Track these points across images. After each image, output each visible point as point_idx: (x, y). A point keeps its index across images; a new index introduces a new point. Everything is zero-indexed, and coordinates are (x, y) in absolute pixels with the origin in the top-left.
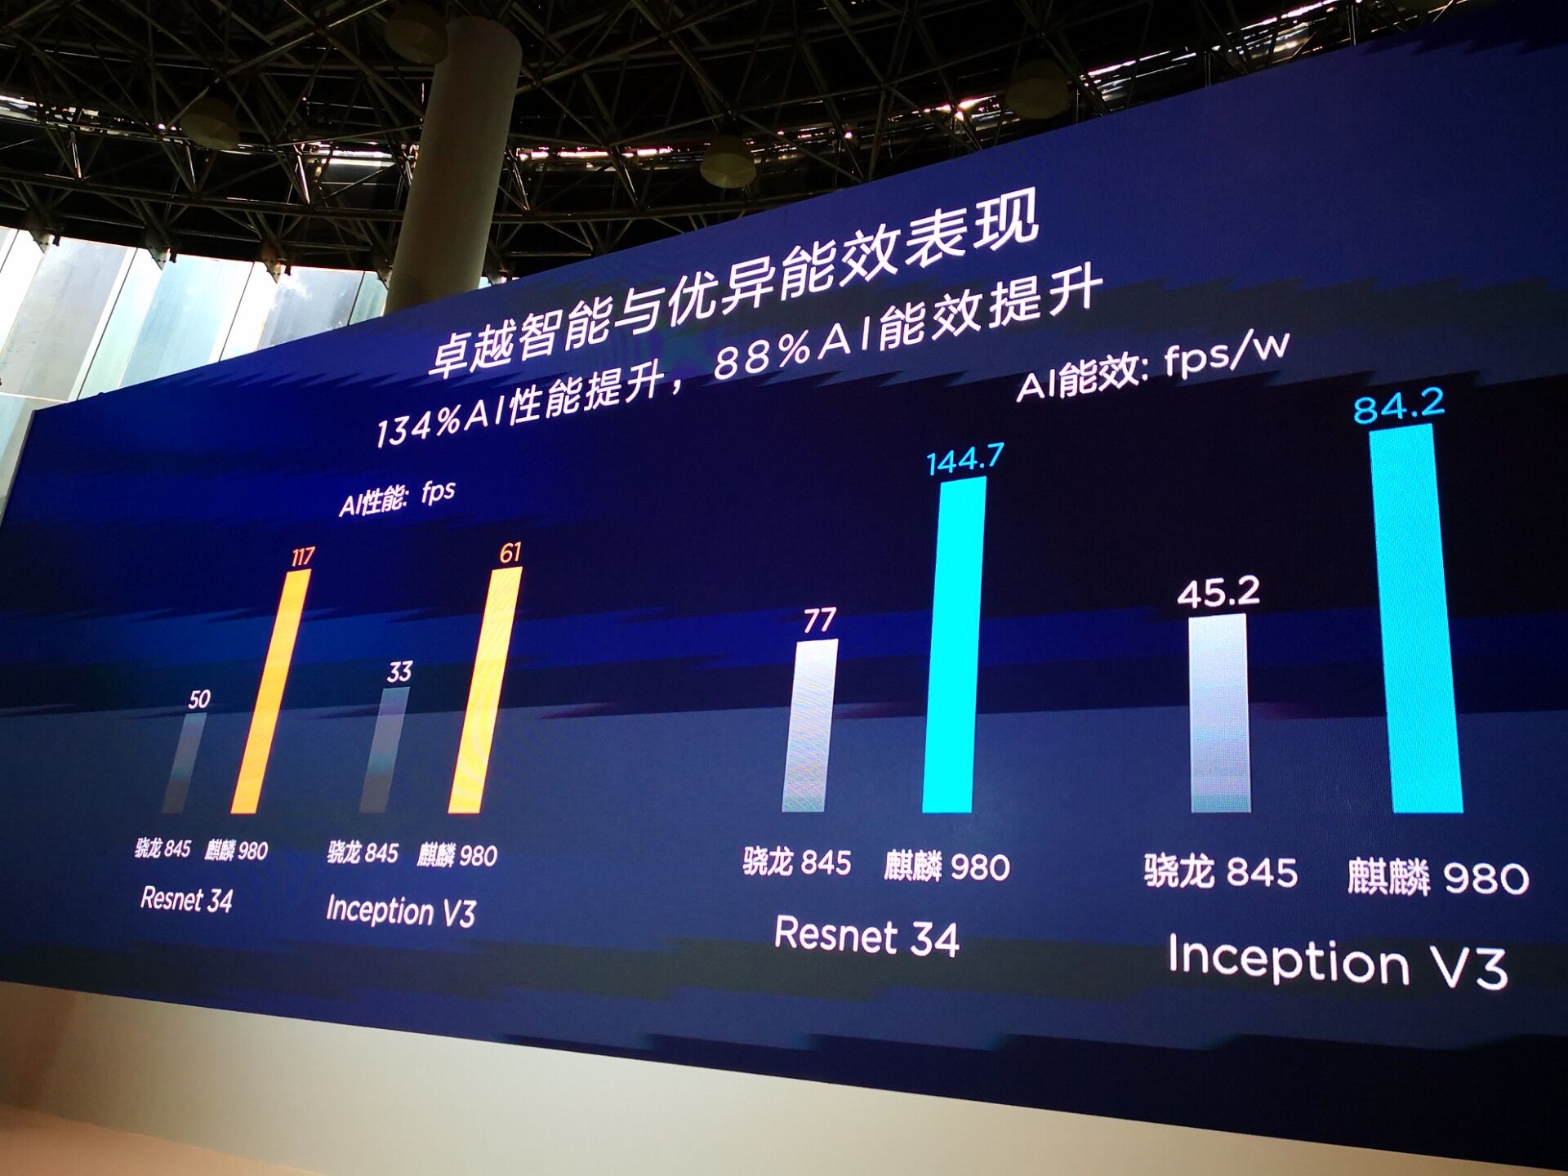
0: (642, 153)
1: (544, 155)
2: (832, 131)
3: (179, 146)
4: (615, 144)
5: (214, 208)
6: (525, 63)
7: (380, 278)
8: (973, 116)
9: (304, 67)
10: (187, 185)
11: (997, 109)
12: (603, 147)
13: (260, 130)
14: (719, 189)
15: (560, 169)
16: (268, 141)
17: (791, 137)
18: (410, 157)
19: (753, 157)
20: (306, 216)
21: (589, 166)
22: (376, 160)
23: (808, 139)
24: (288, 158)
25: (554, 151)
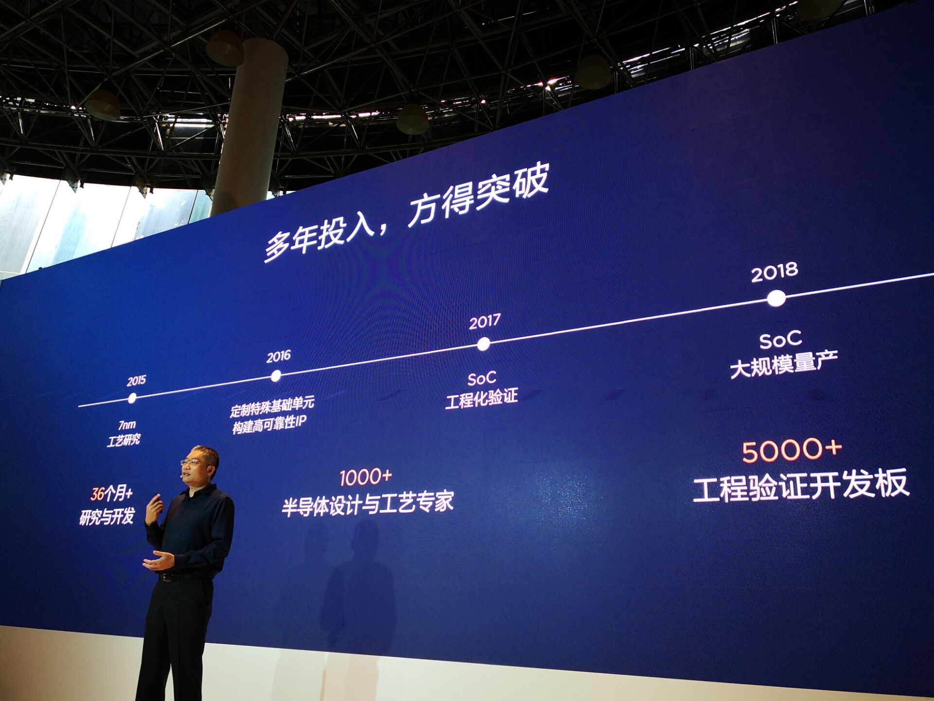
0: (361, 115)
1: (303, 118)
2: (473, 99)
3: (83, 119)
4: (344, 111)
5: (106, 155)
6: (290, 64)
7: (207, 194)
8: (556, 88)
9: (158, 70)
10: (90, 142)
11: (570, 84)
12: (338, 112)
13: (133, 108)
14: (407, 136)
15: (313, 126)
16: (138, 114)
17: (449, 104)
18: (223, 121)
19: (427, 116)
20: (161, 158)
21: (330, 124)
22: (202, 124)
23: (459, 104)
24: (150, 124)
25: (308, 115)
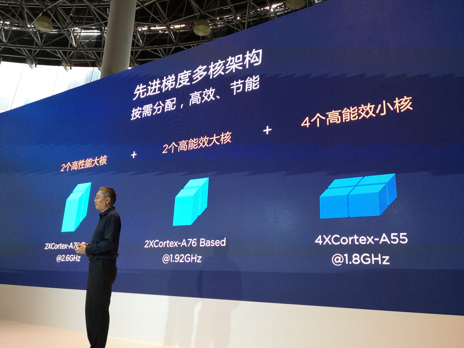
0: (177, 27)
1: (146, 29)
2: (234, 17)
3: (35, 32)
4: (167, 24)
5: (47, 50)
7: (99, 69)
8: (276, 10)
9: (71, 5)
10: (38, 43)
11: (283, 7)
12: (164, 25)
13: (59, 25)
14: (200, 36)
15: (151, 33)
16: (62, 28)
17: (221, 19)
18: (105, 31)
19: (209, 26)
20: (75, 51)
21: (160, 32)
22: (95, 33)
23: (226, 20)
25: (149, 27)
